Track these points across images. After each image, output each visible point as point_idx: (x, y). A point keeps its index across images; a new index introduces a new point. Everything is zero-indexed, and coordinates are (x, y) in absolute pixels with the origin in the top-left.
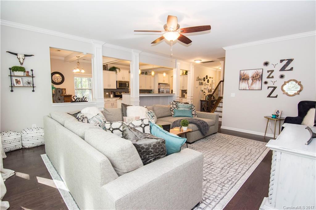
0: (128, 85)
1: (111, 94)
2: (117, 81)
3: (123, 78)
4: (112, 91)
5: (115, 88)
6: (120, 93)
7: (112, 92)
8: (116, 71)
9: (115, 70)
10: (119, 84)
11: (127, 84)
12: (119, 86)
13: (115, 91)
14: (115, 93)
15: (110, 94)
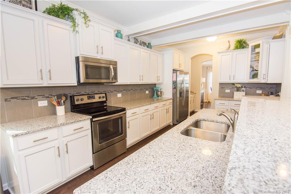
0: (115, 70)
1: (59, 104)
2: (77, 59)
3: (100, 49)
4: (61, 92)
5: (74, 82)
6: (89, 98)
7: (59, 97)
8: (73, 20)
9: (68, 14)
10: (87, 67)
11: (111, 67)
12: (87, 76)
13: (72, 92)
14: (72, 98)
15: (55, 103)
